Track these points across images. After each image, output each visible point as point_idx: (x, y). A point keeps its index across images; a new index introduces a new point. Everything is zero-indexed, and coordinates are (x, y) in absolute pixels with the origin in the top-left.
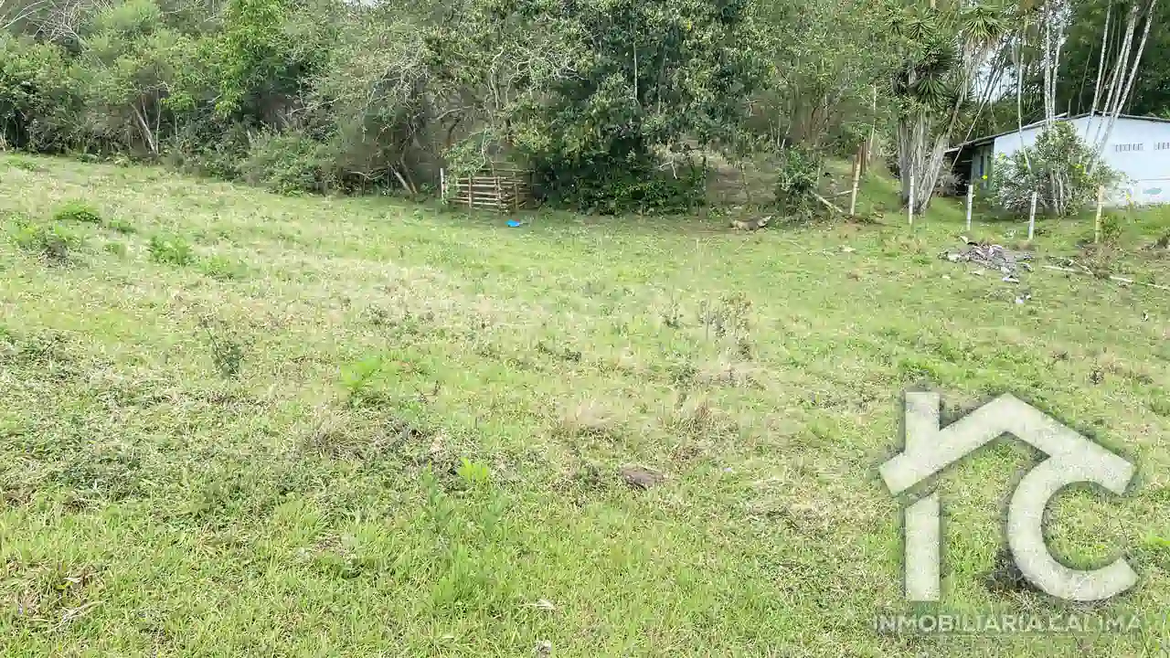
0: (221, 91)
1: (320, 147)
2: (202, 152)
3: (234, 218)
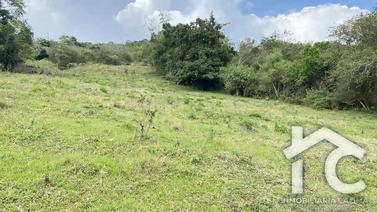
0: (299, 77)
1: (331, 94)
2: (291, 96)
3: (301, 118)
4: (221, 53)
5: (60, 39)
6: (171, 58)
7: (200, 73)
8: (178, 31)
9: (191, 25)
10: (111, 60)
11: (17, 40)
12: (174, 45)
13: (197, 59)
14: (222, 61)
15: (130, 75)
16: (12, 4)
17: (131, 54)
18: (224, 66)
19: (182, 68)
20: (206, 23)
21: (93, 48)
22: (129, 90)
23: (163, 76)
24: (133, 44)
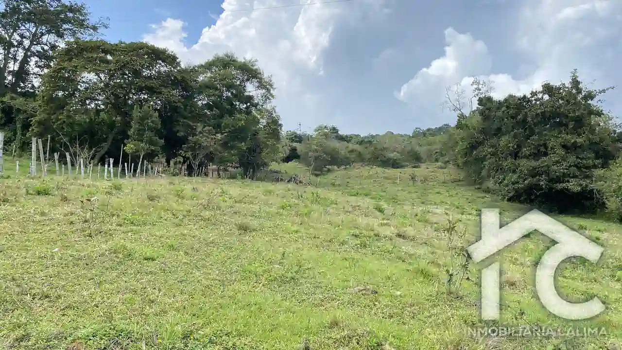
4: (596, 142)
5: (316, 130)
6: (493, 154)
7: (551, 180)
8: (508, 107)
9: (532, 97)
10: (389, 159)
11: (261, 136)
12: (498, 132)
13: (546, 154)
14: (597, 158)
15: (419, 183)
16: (258, 87)
17: (422, 150)
18: (603, 168)
19: (514, 172)
20: (562, 91)
21: (361, 142)
22: (419, 209)
23: (478, 186)
24: (424, 134)
